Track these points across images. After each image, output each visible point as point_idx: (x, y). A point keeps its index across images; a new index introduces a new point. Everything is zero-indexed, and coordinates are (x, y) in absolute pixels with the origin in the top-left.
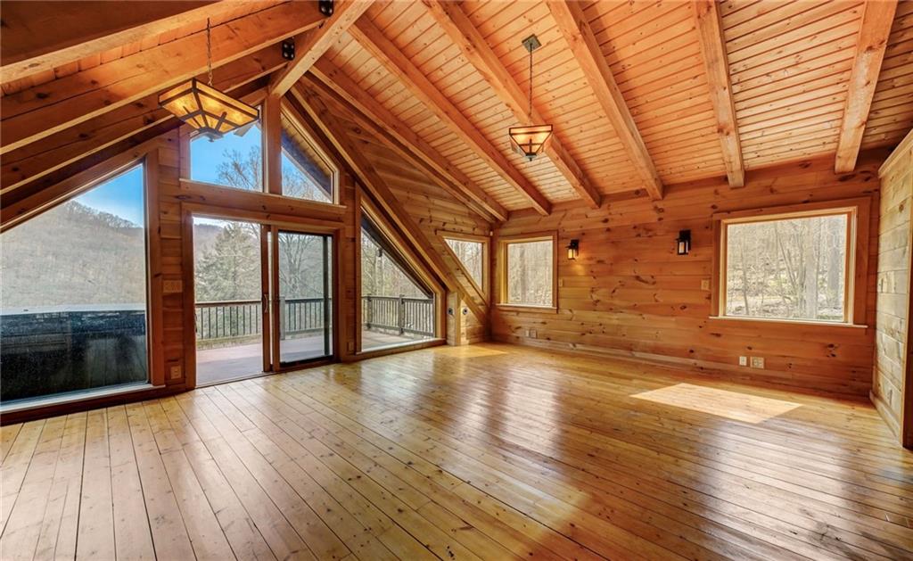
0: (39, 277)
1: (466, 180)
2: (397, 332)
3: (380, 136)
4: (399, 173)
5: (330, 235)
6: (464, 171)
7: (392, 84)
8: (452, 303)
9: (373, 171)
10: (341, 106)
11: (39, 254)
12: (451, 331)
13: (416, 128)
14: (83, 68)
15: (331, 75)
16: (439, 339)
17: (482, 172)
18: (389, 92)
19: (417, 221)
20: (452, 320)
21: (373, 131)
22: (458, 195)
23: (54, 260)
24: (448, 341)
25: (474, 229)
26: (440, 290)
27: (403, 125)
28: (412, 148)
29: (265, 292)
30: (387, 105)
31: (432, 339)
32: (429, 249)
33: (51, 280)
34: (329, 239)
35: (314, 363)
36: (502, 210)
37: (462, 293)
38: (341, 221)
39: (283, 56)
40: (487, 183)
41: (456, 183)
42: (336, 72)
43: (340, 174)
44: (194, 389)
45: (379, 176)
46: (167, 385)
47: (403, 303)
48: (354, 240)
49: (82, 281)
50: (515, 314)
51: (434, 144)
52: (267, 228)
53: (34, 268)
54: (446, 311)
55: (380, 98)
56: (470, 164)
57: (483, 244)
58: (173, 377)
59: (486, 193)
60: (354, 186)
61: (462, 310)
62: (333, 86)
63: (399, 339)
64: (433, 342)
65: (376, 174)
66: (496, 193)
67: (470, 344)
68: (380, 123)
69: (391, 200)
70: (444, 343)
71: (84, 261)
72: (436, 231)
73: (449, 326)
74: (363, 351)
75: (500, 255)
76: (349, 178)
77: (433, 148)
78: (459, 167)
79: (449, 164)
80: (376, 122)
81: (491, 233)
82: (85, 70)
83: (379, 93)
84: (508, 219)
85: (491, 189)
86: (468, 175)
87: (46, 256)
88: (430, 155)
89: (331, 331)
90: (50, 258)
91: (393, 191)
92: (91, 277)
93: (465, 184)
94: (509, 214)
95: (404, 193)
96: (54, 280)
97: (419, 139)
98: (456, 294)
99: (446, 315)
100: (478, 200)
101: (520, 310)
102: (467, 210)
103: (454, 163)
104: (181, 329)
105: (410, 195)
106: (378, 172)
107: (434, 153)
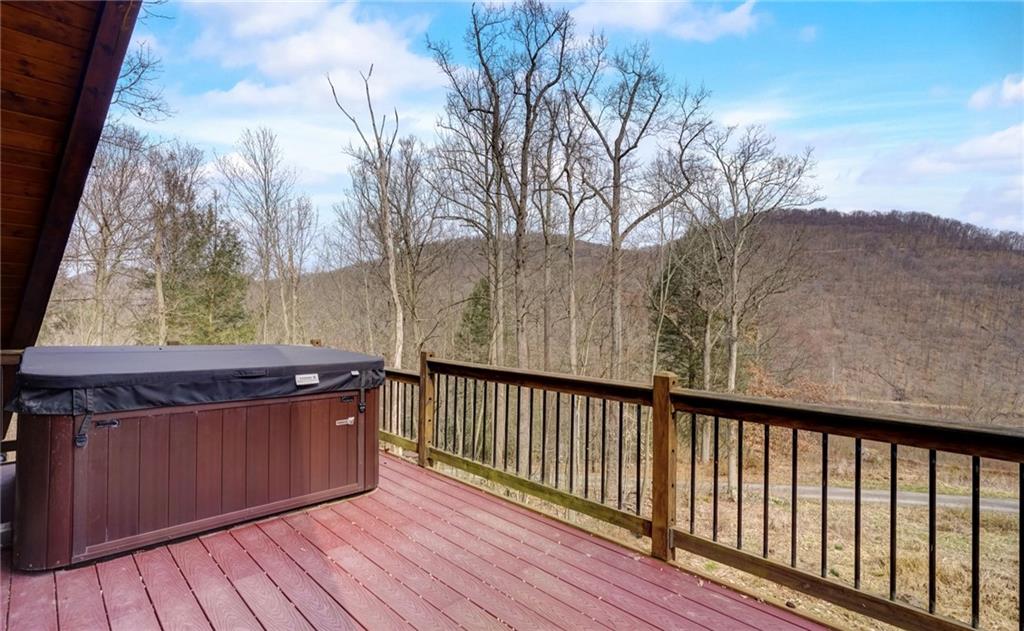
0: (925, 322)
11: (927, 294)
23: (942, 300)
33: (938, 326)
49: (973, 326)
53: (921, 310)
71: (976, 301)
87: (934, 295)
90: (938, 297)
92: (985, 322)
96: (941, 326)
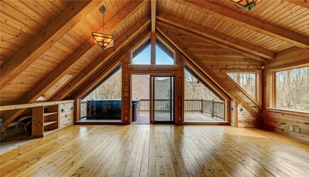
1: (238, 41)
2: (211, 116)
3: (190, 34)
4: (200, 47)
5: (173, 76)
6: (236, 37)
7: (186, 9)
8: (233, 105)
9: (187, 48)
10: (172, 28)
12: (233, 119)
13: (204, 24)
14: (87, 40)
15: (165, 17)
16: (226, 122)
17: (247, 34)
18: (187, 13)
19: (209, 67)
20: (233, 114)
21: (186, 33)
22: (235, 50)
24: (231, 124)
25: (248, 66)
26: (226, 98)
27: (198, 25)
28: (204, 34)
29: (151, 97)
30: (189, 20)
31: (223, 121)
32: (216, 78)
34: (172, 78)
35: (165, 123)
36: (269, 53)
37: (239, 100)
38: (176, 71)
39: (149, 18)
40: (253, 39)
41: (232, 44)
42: (167, 15)
43: (176, 53)
44: (130, 124)
45: (190, 51)
46: (124, 122)
47: (213, 103)
48: (181, 77)
50: (281, 115)
51: (215, 29)
52: (151, 76)
54: (230, 109)
55: (185, 17)
56: (238, 32)
57: (256, 74)
58: (126, 120)
59: (254, 45)
60: (182, 57)
61: (239, 109)
62: (167, 21)
63: (212, 119)
64: (224, 123)
65: (188, 50)
66: (261, 44)
67: (244, 127)
68: (187, 28)
69: (196, 59)
70: (229, 124)
72: (221, 70)
73: (231, 116)
74: (185, 121)
75: (269, 79)
76: (179, 54)
77: (215, 31)
78: (232, 36)
79: (226, 36)
80: (185, 28)
81: (263, 67)
82: (88, 40)
83: (184, 16)
84: (275, 58)
85: (257, 42)
86: (240, 38)
88: (213, 35)
89: (172, 112)
91: (196, 55)
93: (237, 44)
94: (275, 54)
95: (203, 55)
97: (207, 29)
98: (235, 100)
99: (230, 111)
100: (248, 50)
101: (284, 112)
102: (243, 57)
103: (229, 34)
104: (128, 106)
105: (206, 56)
106: (189, 49)
107: (216, 33)
